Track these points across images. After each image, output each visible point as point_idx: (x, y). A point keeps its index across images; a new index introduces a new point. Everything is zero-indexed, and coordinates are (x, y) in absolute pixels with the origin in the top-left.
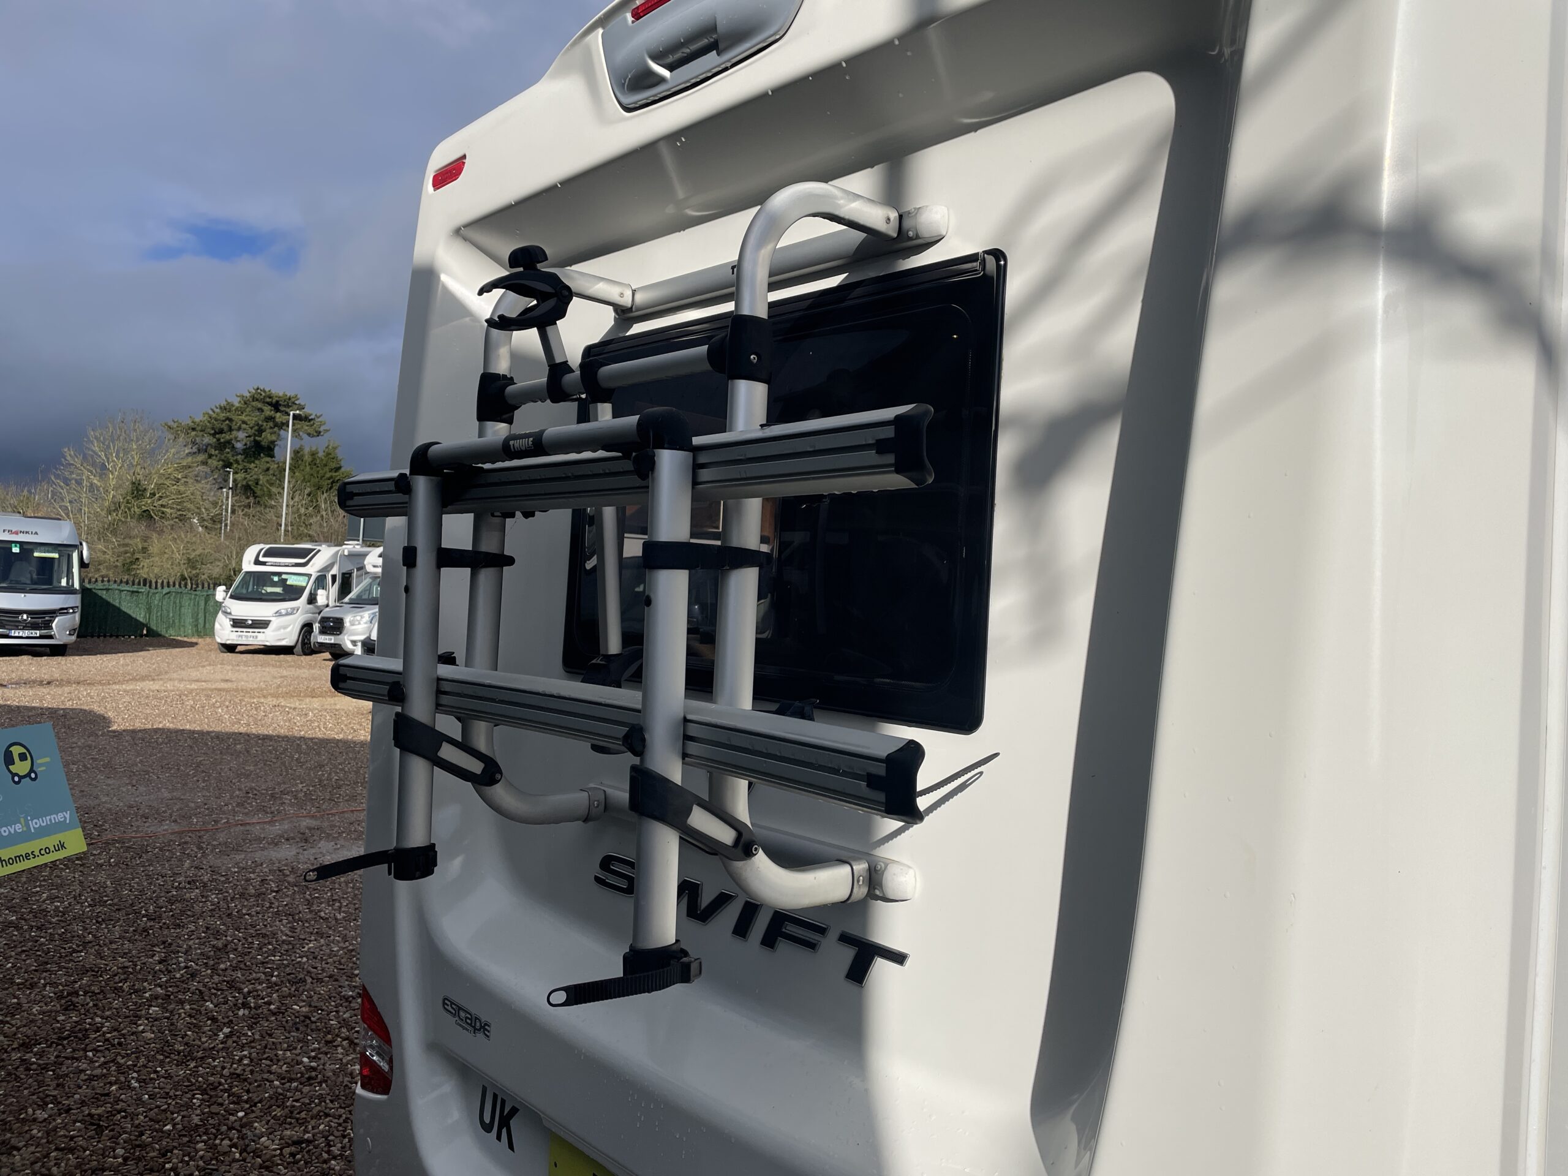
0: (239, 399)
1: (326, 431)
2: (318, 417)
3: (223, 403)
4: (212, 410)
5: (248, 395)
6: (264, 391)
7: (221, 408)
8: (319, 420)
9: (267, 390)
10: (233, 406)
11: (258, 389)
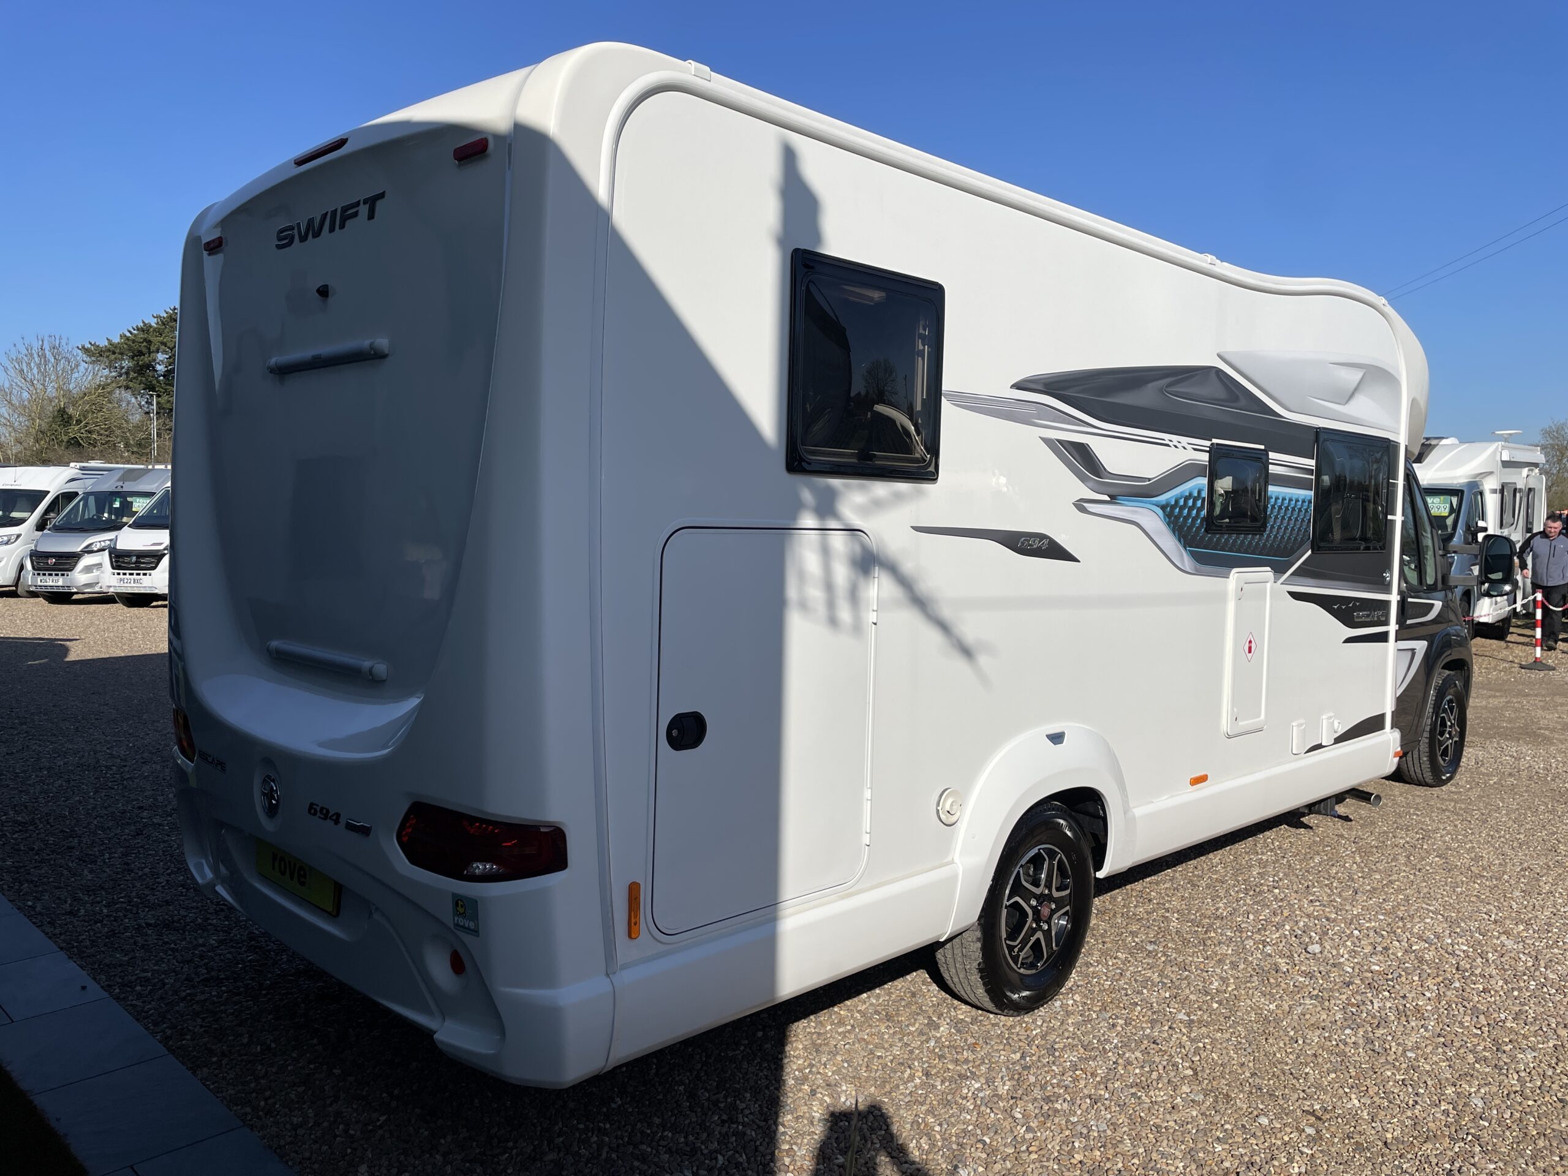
3: (141, 325)
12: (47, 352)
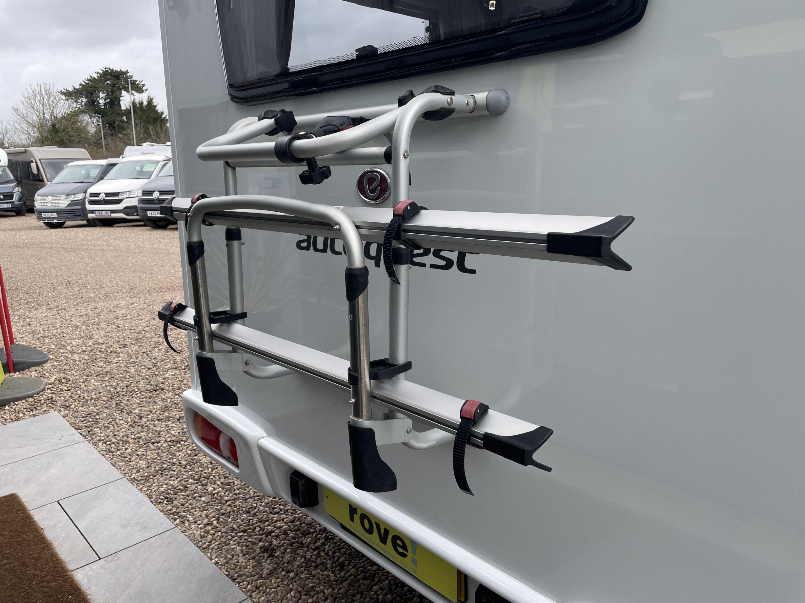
0: (97, 75)
1: (146, 90)
2: (141, 82)
3: (89, 78)
4: (85, 82)
5: (101, 72)
6: (109, 69)
7: (88, 80)
8: (142, 83)
9: (111, 68)
10: (94, 79)
11: (106, 68)
12: (44, 93)
